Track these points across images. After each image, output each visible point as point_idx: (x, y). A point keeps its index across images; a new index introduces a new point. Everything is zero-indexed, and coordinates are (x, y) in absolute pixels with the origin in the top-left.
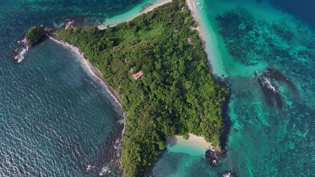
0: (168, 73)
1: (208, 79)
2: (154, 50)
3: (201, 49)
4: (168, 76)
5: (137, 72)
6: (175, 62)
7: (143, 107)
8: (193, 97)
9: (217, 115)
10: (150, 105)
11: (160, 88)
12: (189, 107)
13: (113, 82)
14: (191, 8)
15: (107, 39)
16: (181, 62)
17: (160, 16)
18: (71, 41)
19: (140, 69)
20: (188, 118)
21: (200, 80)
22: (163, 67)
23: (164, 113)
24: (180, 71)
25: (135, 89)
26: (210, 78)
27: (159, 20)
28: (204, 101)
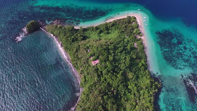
0: (117, 64)
1: (146, 73)
2: (110, 47)
3: (143, 51)
4: (117, 66)
5: (95, 60)
6: (123, 58)
7: (95, 86)
8: (134, 85)
9: (150, 102)
10: (100, 85)
11: (110, 74)
12: (129, 92)
13: (77, 64)
14: (139, 23)
15: (79, 35)
16: (127, 58)
17: (117, 26)
18: (55, 33)
19: (97, 58)
20: (127, 100)
21: (140, 73)
22: (115, 60)
23: (110, 93)
24: (127, 65)
25: (92, 72)
26: (148, 74)
27: (116, 28)
28: (141, 89)
